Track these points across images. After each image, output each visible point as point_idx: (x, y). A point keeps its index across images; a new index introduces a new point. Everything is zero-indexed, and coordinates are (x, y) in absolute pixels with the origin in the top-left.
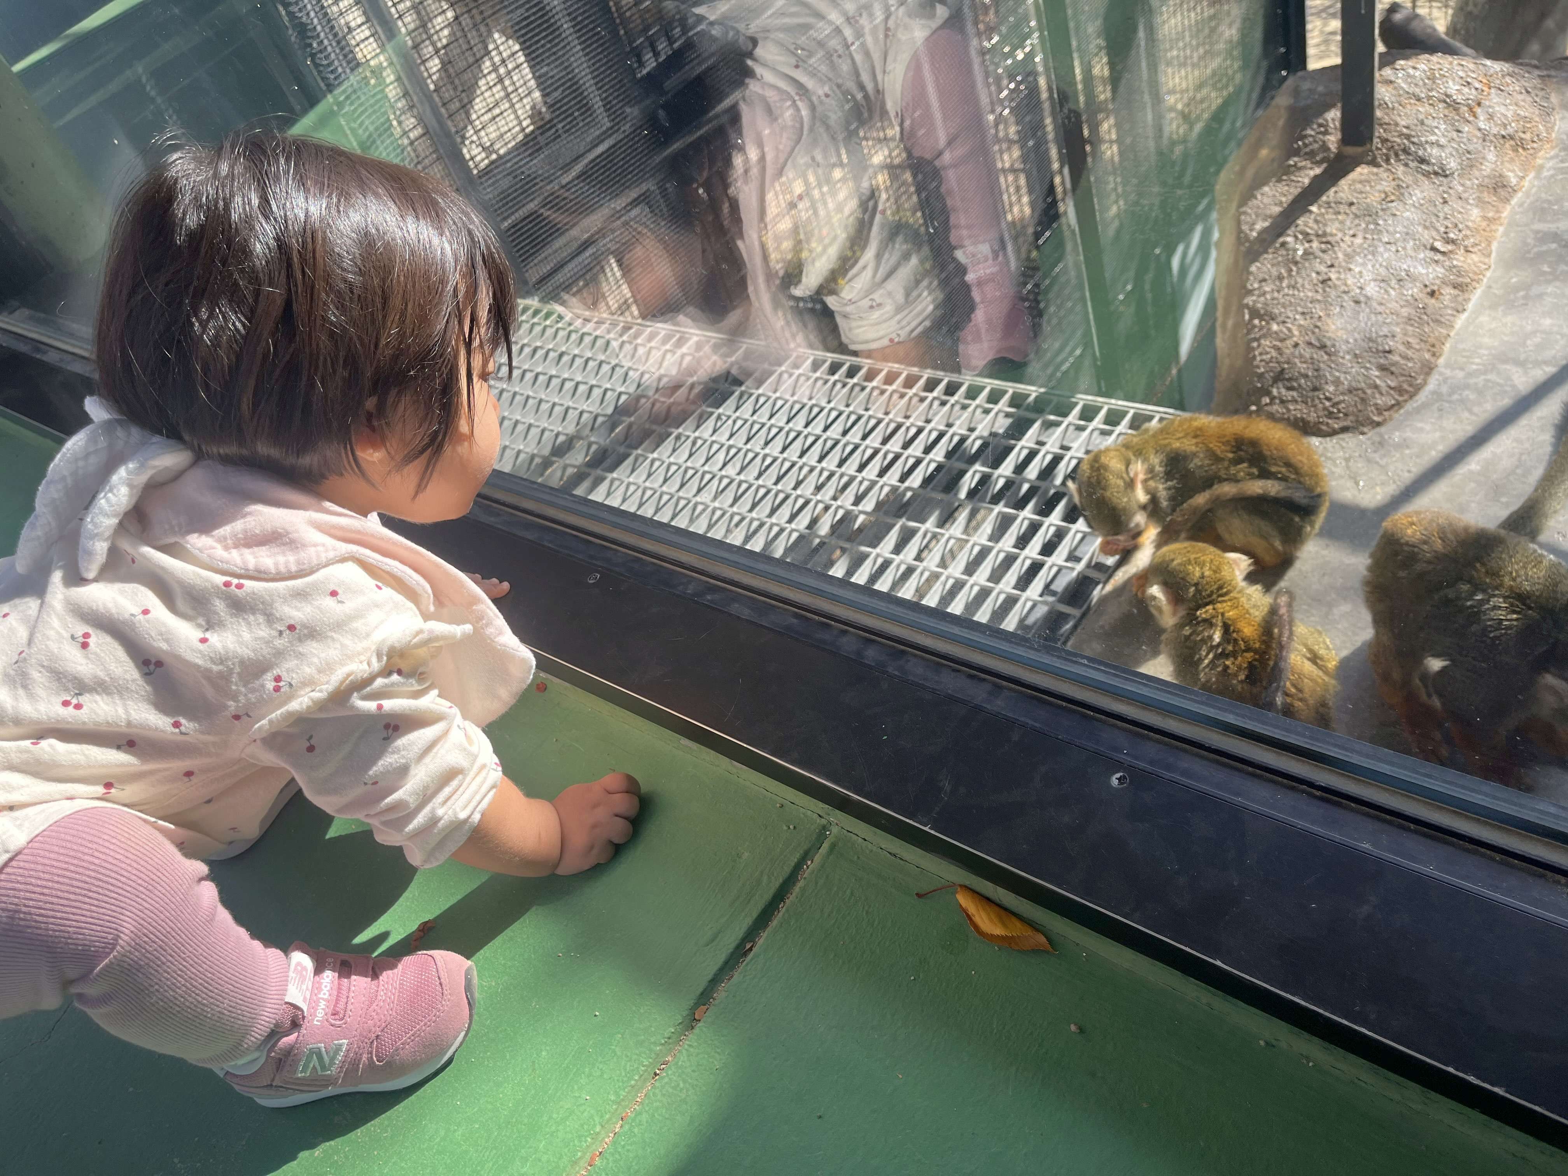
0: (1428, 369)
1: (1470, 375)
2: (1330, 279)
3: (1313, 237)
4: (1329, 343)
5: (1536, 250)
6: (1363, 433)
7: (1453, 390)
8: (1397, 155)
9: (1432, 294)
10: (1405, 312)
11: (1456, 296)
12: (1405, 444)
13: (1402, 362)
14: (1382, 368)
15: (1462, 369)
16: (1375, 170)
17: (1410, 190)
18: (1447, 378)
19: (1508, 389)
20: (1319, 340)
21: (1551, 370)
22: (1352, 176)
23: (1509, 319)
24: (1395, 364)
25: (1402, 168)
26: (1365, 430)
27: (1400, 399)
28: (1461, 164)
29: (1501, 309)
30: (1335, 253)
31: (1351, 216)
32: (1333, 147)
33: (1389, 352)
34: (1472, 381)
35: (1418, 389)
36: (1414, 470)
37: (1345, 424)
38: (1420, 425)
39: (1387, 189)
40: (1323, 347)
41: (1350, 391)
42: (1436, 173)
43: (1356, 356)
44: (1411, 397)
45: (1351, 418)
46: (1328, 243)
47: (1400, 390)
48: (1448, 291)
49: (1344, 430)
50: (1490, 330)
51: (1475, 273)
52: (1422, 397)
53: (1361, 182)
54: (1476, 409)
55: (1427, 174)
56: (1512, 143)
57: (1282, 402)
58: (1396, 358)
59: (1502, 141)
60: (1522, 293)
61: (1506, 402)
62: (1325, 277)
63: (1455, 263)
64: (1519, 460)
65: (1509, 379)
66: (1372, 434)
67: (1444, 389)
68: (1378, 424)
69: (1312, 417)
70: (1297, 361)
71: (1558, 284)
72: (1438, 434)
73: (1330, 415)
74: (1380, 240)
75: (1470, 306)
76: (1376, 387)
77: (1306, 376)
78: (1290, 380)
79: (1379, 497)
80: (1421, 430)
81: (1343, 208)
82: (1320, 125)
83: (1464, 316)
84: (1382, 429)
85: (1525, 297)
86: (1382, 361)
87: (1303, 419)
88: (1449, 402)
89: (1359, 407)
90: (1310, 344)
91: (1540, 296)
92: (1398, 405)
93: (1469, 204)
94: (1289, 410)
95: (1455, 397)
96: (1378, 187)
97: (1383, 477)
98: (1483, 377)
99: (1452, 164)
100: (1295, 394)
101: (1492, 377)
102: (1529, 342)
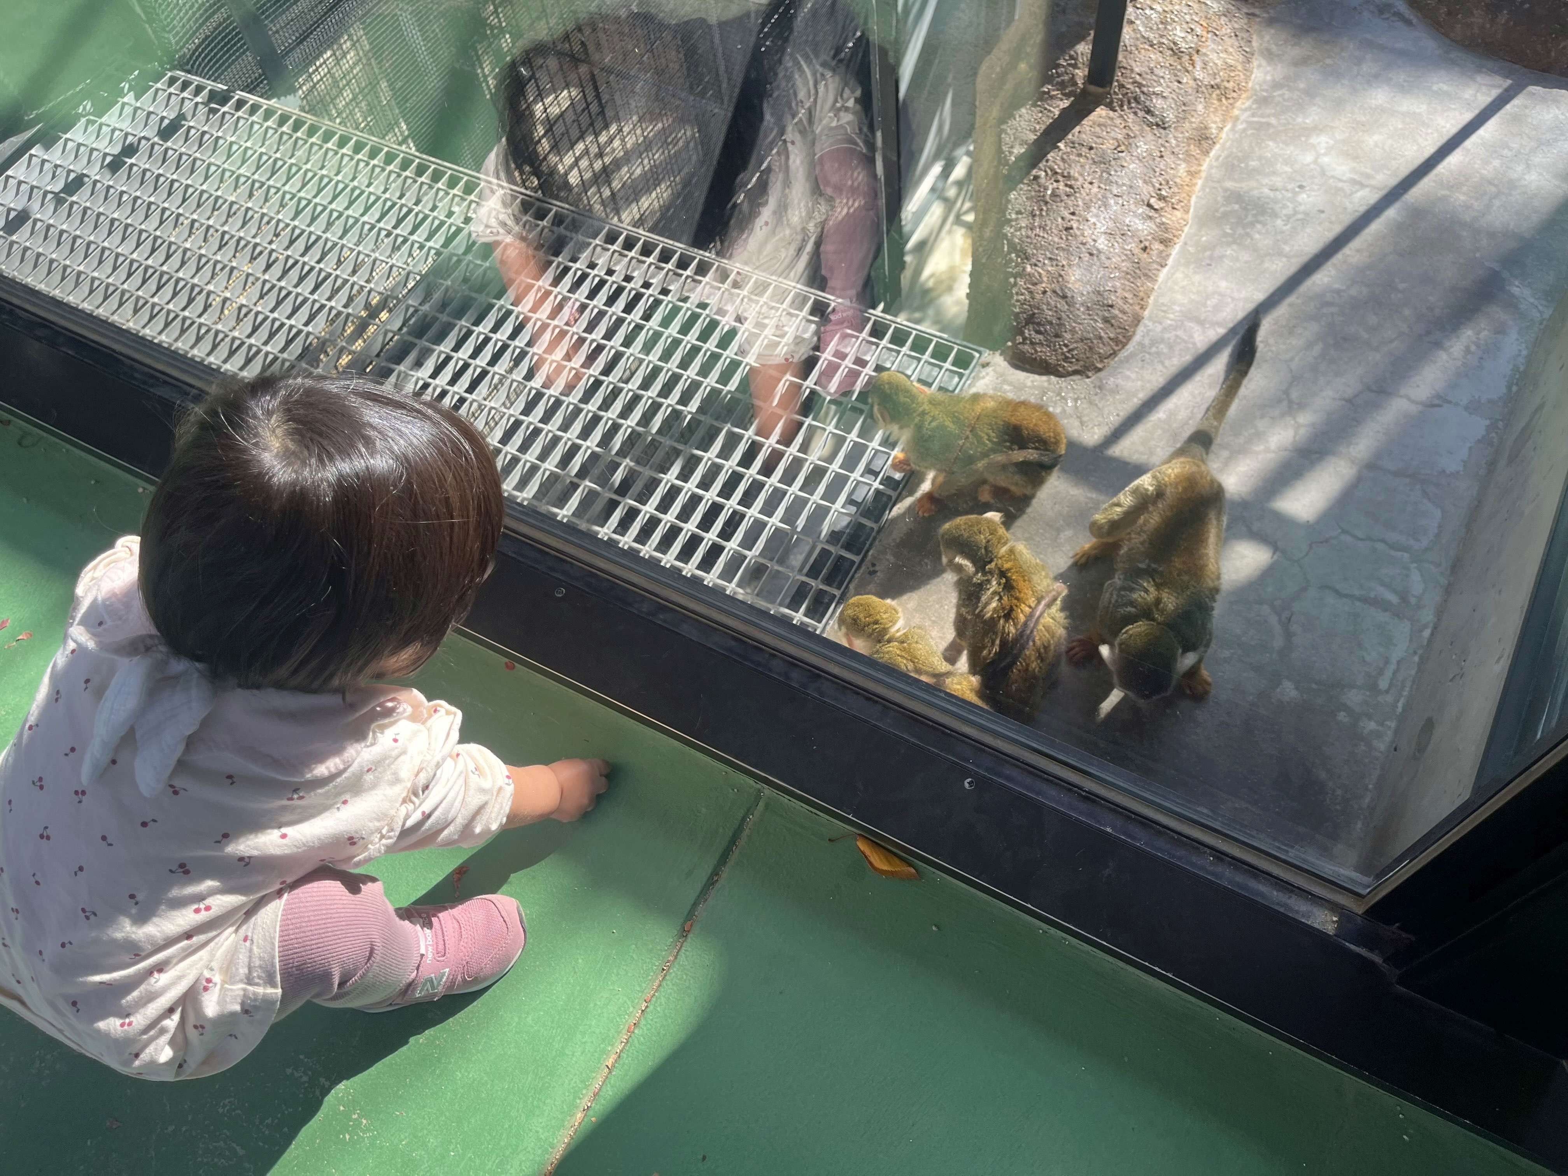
0: (1137, 320)
1: (1165, 329)
2: (1071, 228)
3: (1060, 178)
4: (1069, 294)
5: (1222, 209)
6: (1088, 377)
7: (1153, 343)
8: (1129, 103)
9: (1145, 249)
10: (1125, 265)
11: (1162, 252)
12: (1116, 390)
13: (1120, 315)
14: (1106, 320)
15: (1160, 323)
16: (1111, 113)
17: (1136, 141)
18: (1149, 331)
19: (1191, 346)
20: (1062, 290)
21: (1222, 331)
22: (1093, 116)
23: (1197, 278)
24: (1114, 317)
25: (1132, 116)
26: (1090, 374)
27: (1116, 348)
28: (1177, 117)
29: (1192, 266)
30: (1076, 198)
31: (1090, 162)
32: (1080, 82)
33: (1112, 306)
34: (1166, 336)
35: (1129, 339)
36: (1121, 414)
37: (1076, 367)
38: (1128, 373)
39: (1120, 137)
40: (1064, 297)
41: (1082, 340)
42: (1158, 125)
43: (1088, 308)
44: (1123, 347)
45: (1082, 363)
46: (1071, 187)
47: (1116, 341)
48: (1157, 246)
49: (1076, 372)
50: (1183, 287)
51: (1177, 230)
52: (1131, 347)
53: (1099, 125)
54: (1167, 363)
55: (1150, 125)
56: (1218, 92)
57: (1032, 343)
58: (1116, 312)
59: (1210, 90)
60: (1208, 253)
61: (1188, 358)
62: (1069, 224)
63: (1164, 220)
64: (1192, 412)
65: (1191, 337)
66: (1094, 377)
67: (1147, 342)
68: (1100, 370)
69: (1052, 360)
70: (1045, 307)
71: (1235, 247)
72: (1139, 383)
73: (1066, 359)
74: (1110, 191)
75: (1170, 261)
76: (1101, 338)
77: (1051, 323)
78: (1039, 324)
79: (1096, 437)
80: (1128, 378)
81: (1084, 151)
82: (1072, 57)
83: (1165, 270)
84: (1101, 374)
85: (1211, 258)
86: (1106, 314)
87: (1046, 361)
88: (1149, 353)
89: (1088, 355)
90: (1054, 292)
91: (1222, 257)
92: (1114, 354)
93: (1179, 159)
94: (1036, 351)
95: (1154, 349)
96: (1113, 134)
97: (1100, 419)
98: (1174, 333)
99: (1170, 116)
100: (1041, 337)
101: (1180, 333)
102: (1209, 302)
